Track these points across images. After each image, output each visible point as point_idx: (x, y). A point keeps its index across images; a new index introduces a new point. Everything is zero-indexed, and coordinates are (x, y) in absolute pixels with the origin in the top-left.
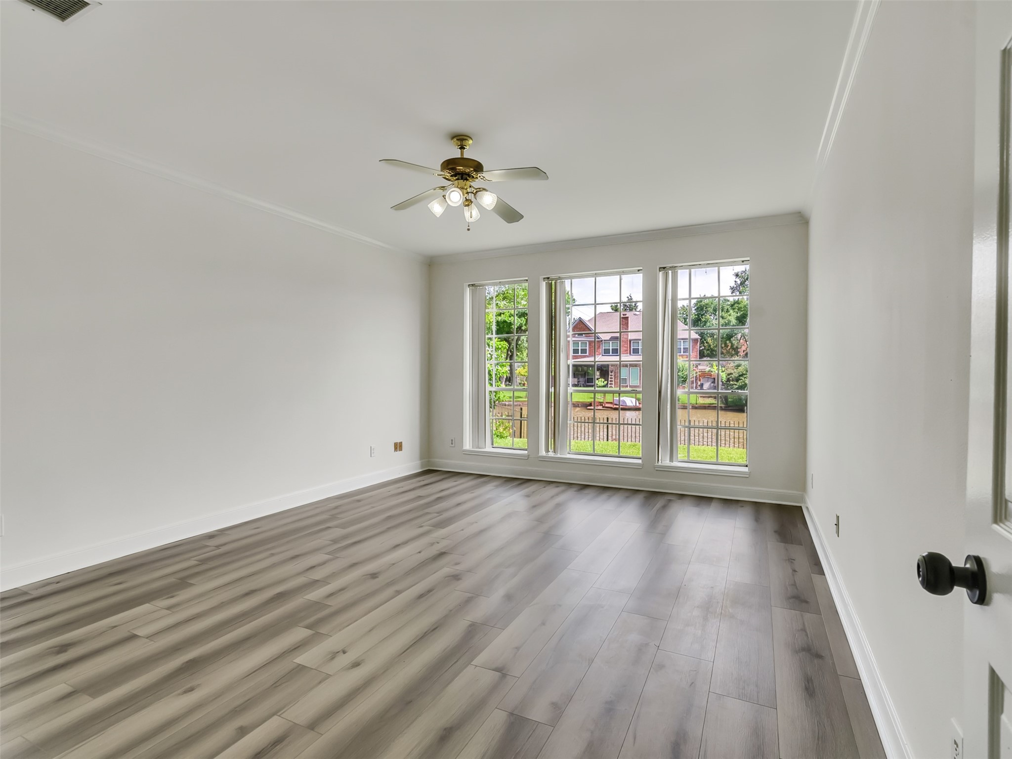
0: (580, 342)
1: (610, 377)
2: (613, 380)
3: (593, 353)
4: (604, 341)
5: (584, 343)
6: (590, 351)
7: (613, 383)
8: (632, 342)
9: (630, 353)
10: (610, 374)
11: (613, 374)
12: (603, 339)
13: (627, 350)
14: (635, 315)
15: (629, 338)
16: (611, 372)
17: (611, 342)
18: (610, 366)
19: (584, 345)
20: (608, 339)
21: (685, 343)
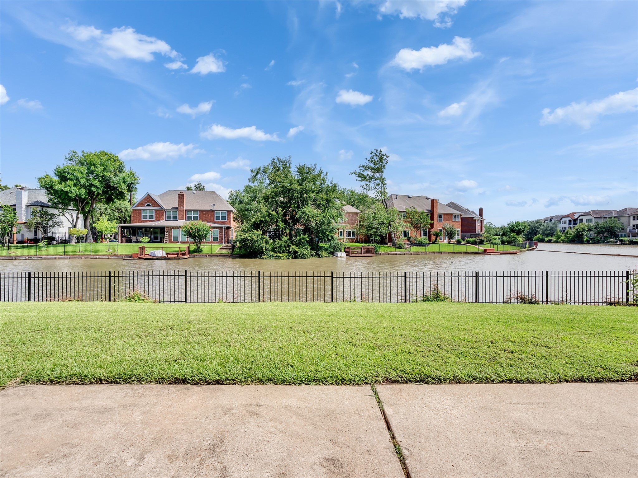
0: (148, 211)
1: (165, 235)
2: (168, 238)
3: (158, 219)
4: (167, 210)
5: (151, 211)
6: (156, 217)
7: (168, 240)
8: (187, 211)
9: (186, 219)
10: (166, 233)
11: (168, 233)
12: (166, 209)
13: (183, 217)
14: (193, 193)
15: (185, 208)
16: (167, 232)
17: (172, 211)
18: (166, 228)
19: (151, 212)
20: (170, 209)
21: (223, 213)
